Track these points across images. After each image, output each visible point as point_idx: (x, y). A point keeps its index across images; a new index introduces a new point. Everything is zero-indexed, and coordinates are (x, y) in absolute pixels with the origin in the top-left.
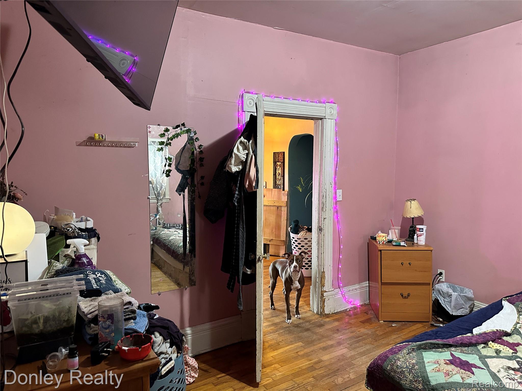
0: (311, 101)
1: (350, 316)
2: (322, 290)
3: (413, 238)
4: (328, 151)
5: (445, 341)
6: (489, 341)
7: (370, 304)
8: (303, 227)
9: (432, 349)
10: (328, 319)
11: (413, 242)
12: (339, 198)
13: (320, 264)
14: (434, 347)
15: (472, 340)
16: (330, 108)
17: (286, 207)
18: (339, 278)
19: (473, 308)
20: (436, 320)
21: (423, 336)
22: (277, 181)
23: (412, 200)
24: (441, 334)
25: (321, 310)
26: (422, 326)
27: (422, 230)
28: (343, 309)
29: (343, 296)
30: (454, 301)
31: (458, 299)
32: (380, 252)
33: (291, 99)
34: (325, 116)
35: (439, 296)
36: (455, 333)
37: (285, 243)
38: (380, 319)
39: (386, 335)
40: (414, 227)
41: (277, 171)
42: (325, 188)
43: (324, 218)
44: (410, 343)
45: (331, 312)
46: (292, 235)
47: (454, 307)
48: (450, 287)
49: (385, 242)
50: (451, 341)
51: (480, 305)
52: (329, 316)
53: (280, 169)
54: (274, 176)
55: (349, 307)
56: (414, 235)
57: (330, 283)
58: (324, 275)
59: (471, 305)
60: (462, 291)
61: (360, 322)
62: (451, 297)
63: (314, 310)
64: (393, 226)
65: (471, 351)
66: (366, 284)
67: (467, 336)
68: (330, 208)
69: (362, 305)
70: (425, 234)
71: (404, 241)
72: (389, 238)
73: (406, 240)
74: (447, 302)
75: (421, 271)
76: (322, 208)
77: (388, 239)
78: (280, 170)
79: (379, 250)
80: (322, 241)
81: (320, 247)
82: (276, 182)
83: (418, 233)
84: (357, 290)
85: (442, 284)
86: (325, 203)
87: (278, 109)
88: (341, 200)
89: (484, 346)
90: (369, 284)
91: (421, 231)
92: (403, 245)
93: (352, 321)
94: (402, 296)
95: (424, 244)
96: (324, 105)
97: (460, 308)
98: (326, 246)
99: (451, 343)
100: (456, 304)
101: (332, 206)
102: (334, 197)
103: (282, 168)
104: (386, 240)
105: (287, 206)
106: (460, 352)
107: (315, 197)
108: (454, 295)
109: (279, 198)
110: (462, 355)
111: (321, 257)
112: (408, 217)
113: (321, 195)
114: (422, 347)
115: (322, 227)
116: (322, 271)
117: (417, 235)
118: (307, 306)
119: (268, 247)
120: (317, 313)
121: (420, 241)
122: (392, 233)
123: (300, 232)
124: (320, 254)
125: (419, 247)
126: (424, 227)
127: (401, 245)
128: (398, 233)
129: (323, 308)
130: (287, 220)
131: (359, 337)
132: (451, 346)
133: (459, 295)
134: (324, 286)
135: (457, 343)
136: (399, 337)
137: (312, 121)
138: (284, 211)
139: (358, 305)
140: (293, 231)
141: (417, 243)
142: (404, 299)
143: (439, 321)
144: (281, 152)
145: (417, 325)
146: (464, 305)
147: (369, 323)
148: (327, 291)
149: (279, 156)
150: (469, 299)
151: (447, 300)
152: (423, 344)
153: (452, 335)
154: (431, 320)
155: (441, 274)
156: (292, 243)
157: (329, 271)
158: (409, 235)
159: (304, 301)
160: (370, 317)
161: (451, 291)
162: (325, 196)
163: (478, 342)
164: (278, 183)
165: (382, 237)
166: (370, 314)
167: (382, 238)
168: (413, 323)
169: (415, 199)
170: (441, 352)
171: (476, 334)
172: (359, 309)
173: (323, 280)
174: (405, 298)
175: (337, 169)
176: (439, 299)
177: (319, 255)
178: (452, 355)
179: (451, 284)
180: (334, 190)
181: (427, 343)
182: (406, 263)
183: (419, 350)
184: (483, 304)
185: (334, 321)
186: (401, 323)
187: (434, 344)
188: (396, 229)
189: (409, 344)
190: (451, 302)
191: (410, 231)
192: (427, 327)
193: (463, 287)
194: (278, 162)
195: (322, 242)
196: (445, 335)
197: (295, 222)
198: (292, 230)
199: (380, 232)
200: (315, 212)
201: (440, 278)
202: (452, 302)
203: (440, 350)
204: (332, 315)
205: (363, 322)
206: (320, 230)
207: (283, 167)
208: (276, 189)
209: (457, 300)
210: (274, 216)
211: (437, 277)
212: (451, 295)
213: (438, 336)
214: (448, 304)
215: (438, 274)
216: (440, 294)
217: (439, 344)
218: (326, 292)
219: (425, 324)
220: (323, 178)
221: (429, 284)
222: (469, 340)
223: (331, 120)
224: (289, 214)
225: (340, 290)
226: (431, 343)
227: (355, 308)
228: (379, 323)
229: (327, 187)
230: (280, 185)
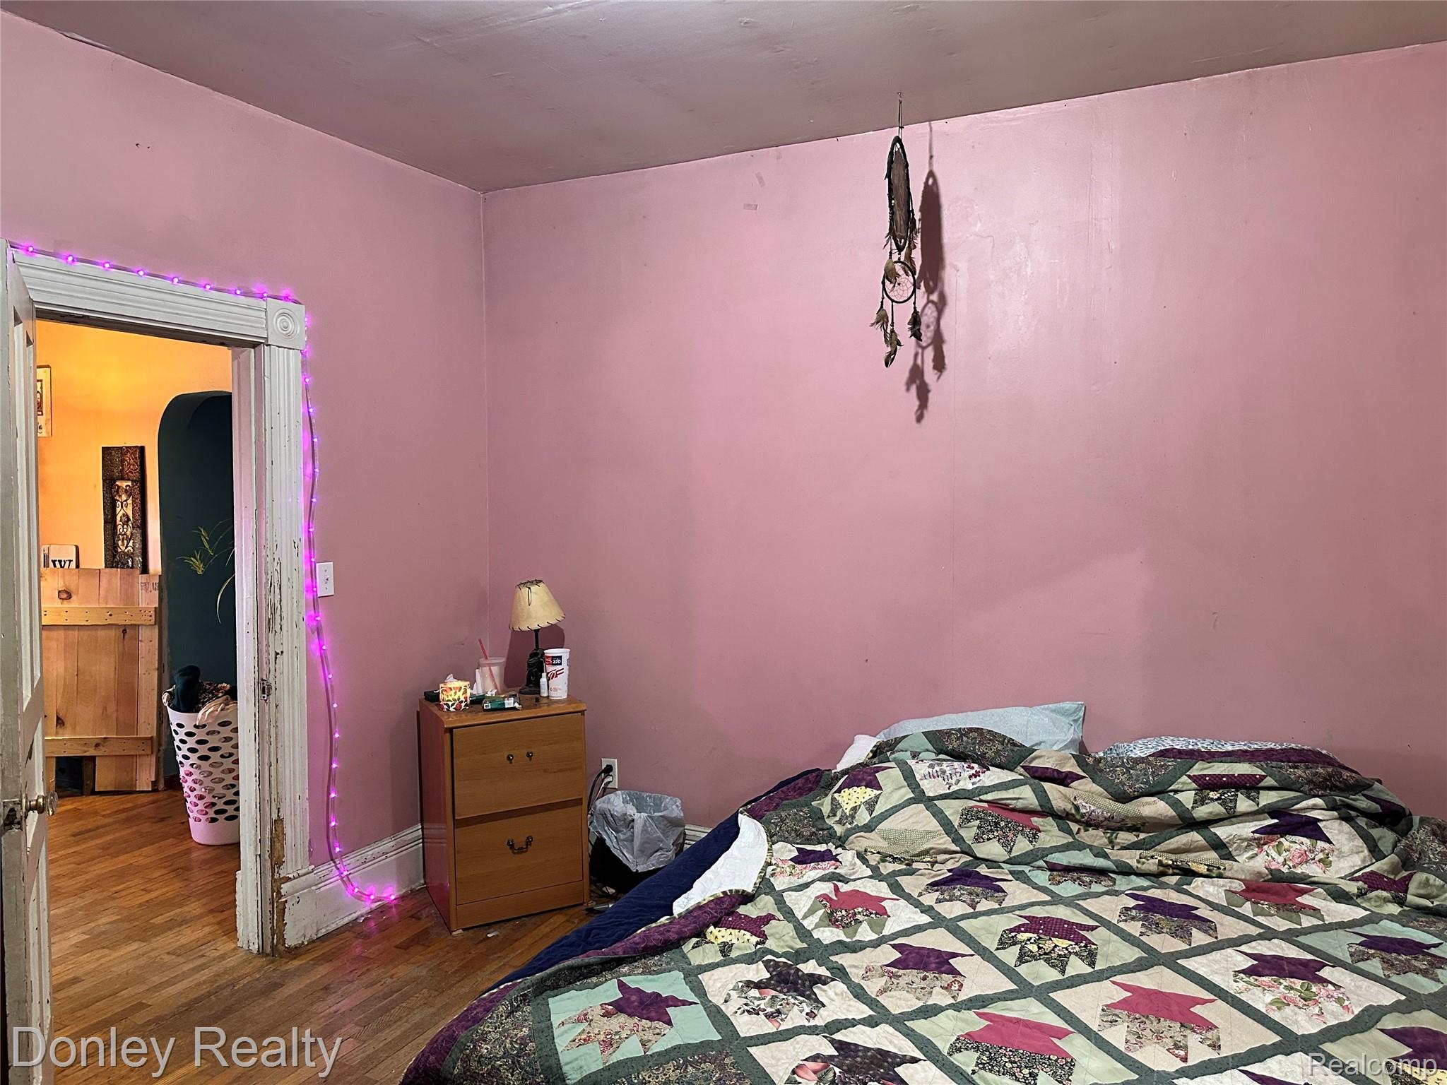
0: (215, 286)
1: (367, 937)
2: (276, 876)
3: (538, 685)
4: (283, 446)
5: (607, 953)
6: (708, 927)
7: (427, 888)
8: (215, 688)
9: (575, 982)
10: (296, 963)
11: (538, 696)
12: (326, 588)
13: (267, 798)
14: (579, 977)
15: (670, 933)
16: (281, 315)
17: (157, 627)
18: (331, 831)
19: (683, 843)
20: (601, 893)
21: (553, 951)
22: (120, 543)
23: (532, 582)
24: (599, 934)
25: (273, 939)
26: (564, 919)
27: (558, 661)
28: (346, 920)
29: (343, 881)
30: (639, 837)
31: (649, 829)
32: (448, 735)
33: (141, 273)
34: (266, 339)
35: (606, 828)
36: (631, 923)
37: (155, 744)
38: (453, 927)
39: (470, 967)
40: (540, 656)
41: (118, 510)
42: (277, 560)
43: (278, 654)
44: (519, 981)
45: (307, 939)
46: (175, 717)
47: (640, 850)
48: (631, 800)
49: (463, 704)
50: (619, 949)
51: (697, 834)
52: (300, 951)
53: (130, 501)
54: (108, 526)
55: (363, 909)
56: (541, 677)
57: (303, 850)
58: (279, 829)
59: (678, 839)
60: (657, 808)
61: (395, 947)
62: (633, 827)
63: (251, 944)
64: (486, 658)
65: (668, 963)
66: (416, 831)
67: (660, 926)
68: (295, 618)
69: (402, 898)
70: (566, 671)
71: (514, 696)
72: (474, 692)
73: (520, 692)
74: (623, 840)
75: (559, 771)
76: (268, 621)
77: (472, 695)
78: (130, 507)
79: (446, 729)
80: (273, 723)
81: (267, 746)
82: (115, 546)
83: (550, 668)
84: (388, 855)
85: (612, 796)
86: (277, 605)
87: (94, 300)
88: (333, 593)
89: (697, 943)
90: (423, 831)
91: (558, 664)
92: (512, 706)
93: (373, 951)
94: (512, 847)
95: (565, 696)
96: (262, 304)
97: (653, 850)
98: (286, 740)
99: (621, 954)
100: (645, 843)
101: (303, 614)
102: (307, 587)
103: (138, 501)
104: (466, 698)
105: (158, 621)
106: (641, 974)
107: (245, 588)
108: (640, 818)
109: (129, 597)
110: (645, 980)
111: (270, 776)
112: (525, 628)
113: (264, 580)
114: (548, 983)
115: (271, 680)
116: (274, 817)
117: (548, 674)
118: (228, 938)
119: (91, 766)
120: (261, 952)
121: (556, 690)
122: (483, 677)
123: (204, 704)
124: (267, 767)
125: (553, 706)
126: (564, 653)
127: (506, 706)
128: (500, 675)
129: (280, 930)
130: (160, 669)
131: (392, 993)
132: (620, 962)
133: (651, 817)
134: (280, 864)
135: (635, 950)
136: (504, 965)
137: (225, 352)
138: (149, 644)
139: (393, 897)
140: (178, 703)
141: (548, 697)
142: (517, 855)
143: (608, 895)
144: (130, 447)
145: (552, 920)
146: (661, 841)
147: (423, 945)
148: (291, 876)
149: (122, 461)
150: (674, 823)
151: (625, 837)
152: (549, 976)
153: (625, 930)
154: (586, 898)
155: (609, 769)
156: (177, 743)
157: (298, 813)
158: (529, 677)
159: (219, 923)
160: (426, 926)
161: (632, 809)
162: (276, 584)
163: (683, 935)
164: (122, 548)
165: (454, 691)
166: (427, 917)
167: (455, 693)
168: (542, 916)
169: (541, 581)
170: (596, 985)
171: (680, 915)
172: (394, 909)
173: (277, 845)
174: (521, 850)
175: (314, 500)
176: (605, 837)
177: (263, 769)
178: (622, 986)
179: (632, 792)
180: (306, 563)
181: (560, 970)
182: (520, 754)
183: (541, 993)
184: (699, 829)
185: (314, 964)
186: (510, 924)
187: (579, 967)
188: (494, 664)
189: (514, 985)
190: (633, 840)
191: (529, 666)
192: (576, 921)
193: (660, 795)
194: (122, 479)
195: (273, 731)
196: (608, 937)
197: (184, 673)
198: (175, 702)
199: (450, 678)
200: (247, 637)
201: (606, 781)
202: (635, 839)
203: (594, 979)
204: (309, 947)
205: (405, 947)
206: (264, 693)
207: (139, 496)
208: (114, 569)
209: (646, 830)
210: (112, 660)
211: (600, 779)
212: (633, 820)
213: (590, 944)
214: (626, 847)
215: (603, 771)
216: (608, 823)
217: (592, 965)
218: (289, 879)
219: (571, 911)
220: (268, 529)
221: (579, 802)
222: (663, 934)
223: (288, 354)
224: (166, 650)
225: (336, 866)
226: (571, 968)
227: (382, 910)
228: (450, 937)
229: (284, 555)
230: (131, 555)
